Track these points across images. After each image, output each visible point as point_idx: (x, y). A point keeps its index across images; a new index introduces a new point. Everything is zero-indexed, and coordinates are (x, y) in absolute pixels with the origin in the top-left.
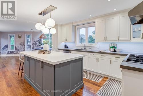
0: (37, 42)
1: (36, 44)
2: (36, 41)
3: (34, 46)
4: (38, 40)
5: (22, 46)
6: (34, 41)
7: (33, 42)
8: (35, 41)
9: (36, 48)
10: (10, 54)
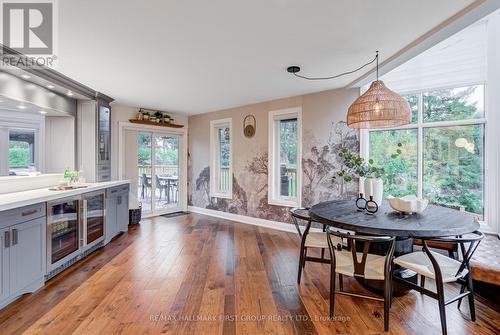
0: (331, 158)
1: (323, 167)
2: (326, 149)
3: (316, 180)
4: (336, 140)
5: (257, 176)
6: (314, 149)
7: (309, 155)
8: (320, 149)
9: (326, 190)
10: (216, 209)
